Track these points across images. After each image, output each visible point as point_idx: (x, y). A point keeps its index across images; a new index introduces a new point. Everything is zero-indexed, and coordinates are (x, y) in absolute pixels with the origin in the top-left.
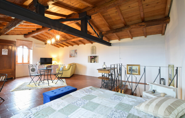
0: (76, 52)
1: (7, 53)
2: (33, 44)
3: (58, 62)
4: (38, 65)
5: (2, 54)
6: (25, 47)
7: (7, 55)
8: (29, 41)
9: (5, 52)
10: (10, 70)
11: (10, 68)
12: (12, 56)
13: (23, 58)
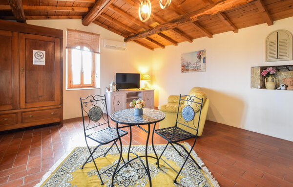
0: (202, 57)
1: (44, 59)
2: (101, 41)
3: (151, 83)
4: (111, 91)
5: (34, 64)
6: (85, 48)
7: (43, 66)
8: (92, 34)
9: (39, 58)
10: (51, 103)
11: (52, 97)
12: (54, 67)
13: (82, 73)
